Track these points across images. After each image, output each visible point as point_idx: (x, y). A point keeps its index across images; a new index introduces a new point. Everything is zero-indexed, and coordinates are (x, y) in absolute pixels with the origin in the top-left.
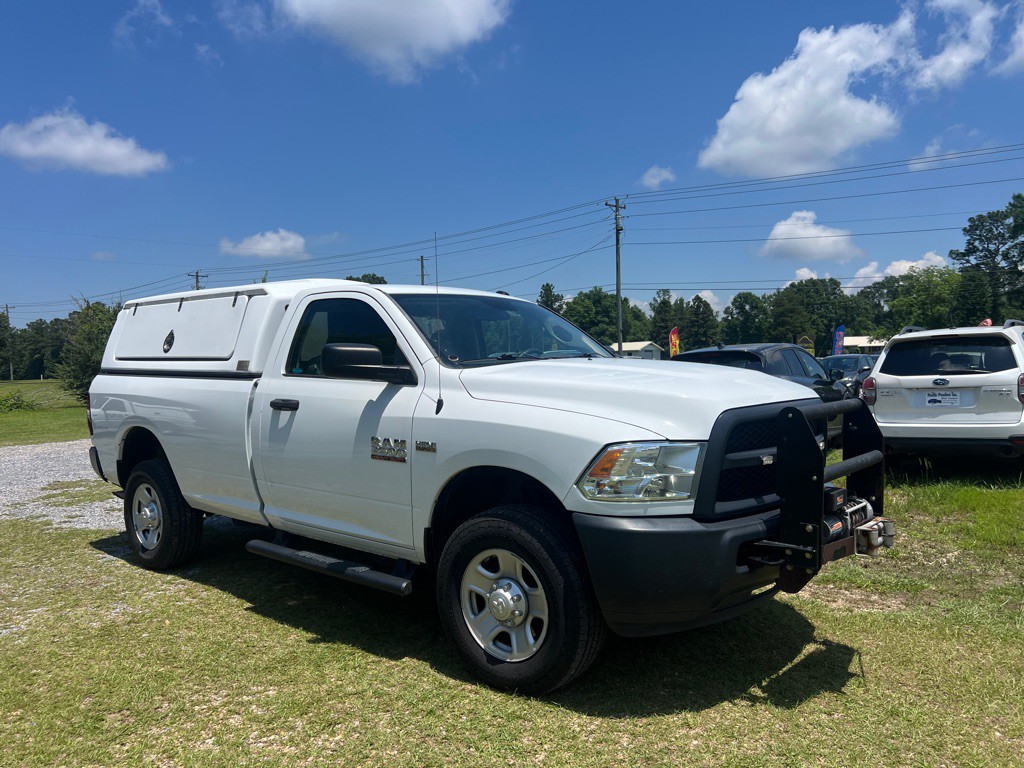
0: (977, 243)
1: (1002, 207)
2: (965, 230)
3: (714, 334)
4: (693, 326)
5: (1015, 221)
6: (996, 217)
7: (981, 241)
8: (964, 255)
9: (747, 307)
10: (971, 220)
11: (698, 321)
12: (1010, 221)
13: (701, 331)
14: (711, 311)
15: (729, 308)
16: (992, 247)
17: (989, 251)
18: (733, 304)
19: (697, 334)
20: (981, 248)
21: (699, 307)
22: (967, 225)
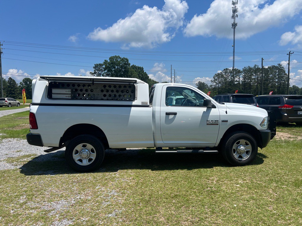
0: (96, 71)
1: (102, 63)
2: (94, 67)
3: (17, 91)
4: (9, 88)
5: (105, 66)
6: (101, 65)
7: (97, 71)
8: (93, 74)
9: (28, 83)
10: (95, 65)
11: (11, 86)
12: (104, 66)
13: (12, 89)
14: (15, 83)
15: (21, 82)
16: (100, 73)
17: (99, 73)
18: (23, 81)
19: (11, 91)
20: (97, 72)
21: (11, 81)
22: (94, 66)
